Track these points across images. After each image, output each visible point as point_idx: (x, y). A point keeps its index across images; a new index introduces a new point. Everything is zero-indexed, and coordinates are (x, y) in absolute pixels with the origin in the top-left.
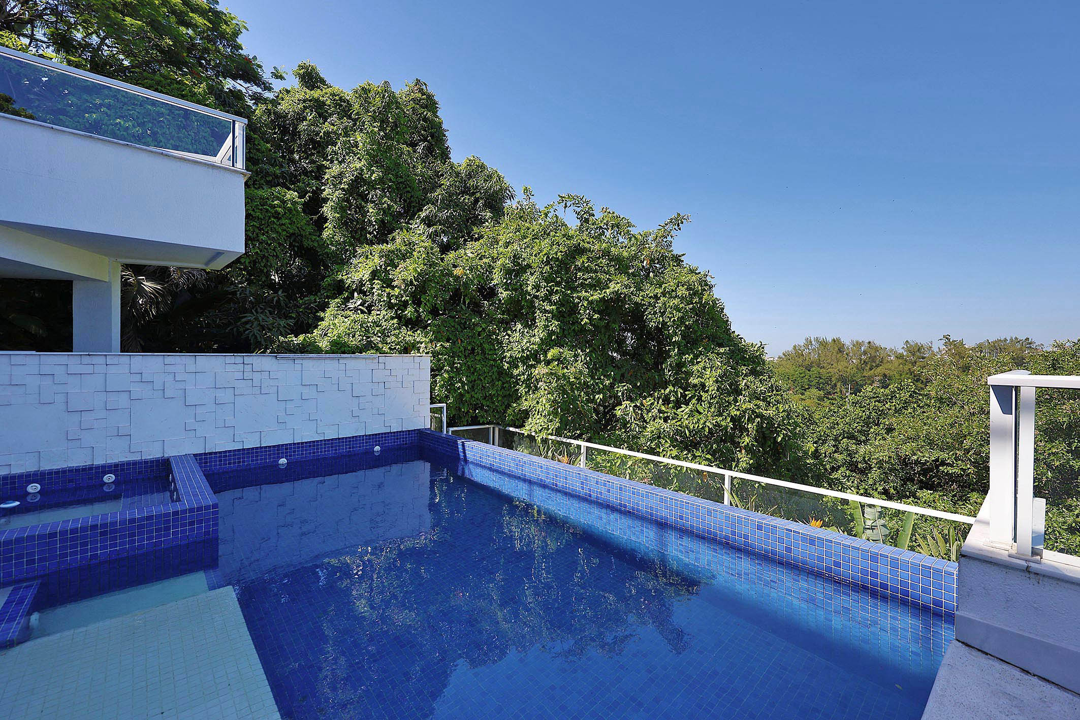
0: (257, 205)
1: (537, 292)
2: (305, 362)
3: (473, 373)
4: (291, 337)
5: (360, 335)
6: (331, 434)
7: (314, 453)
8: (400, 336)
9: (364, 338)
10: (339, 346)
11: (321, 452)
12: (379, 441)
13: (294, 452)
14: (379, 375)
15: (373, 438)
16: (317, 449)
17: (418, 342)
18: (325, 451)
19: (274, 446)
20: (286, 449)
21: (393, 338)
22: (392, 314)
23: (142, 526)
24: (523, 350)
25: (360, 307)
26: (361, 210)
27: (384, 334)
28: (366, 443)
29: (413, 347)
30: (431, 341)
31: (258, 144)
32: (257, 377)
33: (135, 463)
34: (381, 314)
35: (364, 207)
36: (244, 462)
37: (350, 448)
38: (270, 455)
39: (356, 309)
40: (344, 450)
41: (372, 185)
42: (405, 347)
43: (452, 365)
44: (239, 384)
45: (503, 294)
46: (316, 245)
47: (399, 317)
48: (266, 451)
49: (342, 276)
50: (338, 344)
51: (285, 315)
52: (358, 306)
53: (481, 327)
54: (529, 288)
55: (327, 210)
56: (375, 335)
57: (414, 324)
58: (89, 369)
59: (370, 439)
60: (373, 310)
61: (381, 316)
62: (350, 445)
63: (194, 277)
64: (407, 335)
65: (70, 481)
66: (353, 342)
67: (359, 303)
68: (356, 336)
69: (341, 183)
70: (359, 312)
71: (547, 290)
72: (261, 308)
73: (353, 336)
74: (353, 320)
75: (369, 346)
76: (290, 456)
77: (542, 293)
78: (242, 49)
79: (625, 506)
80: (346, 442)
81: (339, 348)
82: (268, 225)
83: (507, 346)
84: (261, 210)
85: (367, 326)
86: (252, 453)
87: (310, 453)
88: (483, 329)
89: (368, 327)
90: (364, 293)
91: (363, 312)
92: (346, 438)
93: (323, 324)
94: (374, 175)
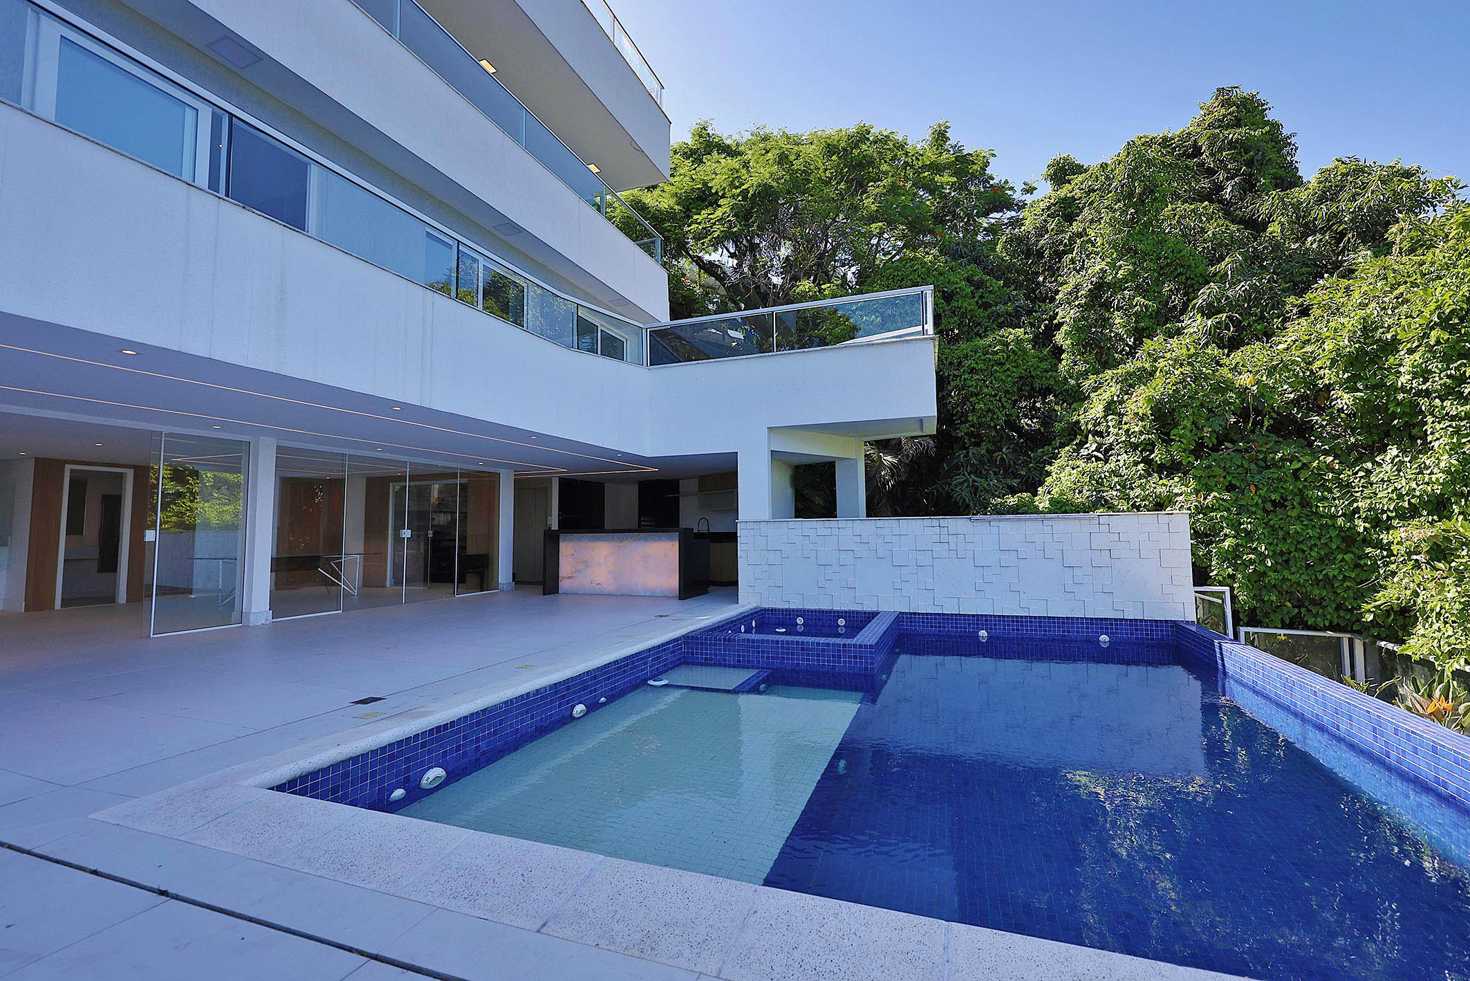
0: (980, 356)
1: (1424, 383)
2: (1002, 524)
3: (1285, 539)
4: (1008, 498)
5: (1089, 490)
6: (1037, 611)
7: (1018, 630)
8: (1148, 487)
9: (1094, 493)
10: (1059, 506)
11: (1027, 630)
12: (1107, 629)
13: (995, 625)
14: (1101, 541)
15: (1097, 624)
16: (1022, 626)
17: (1177, 495)
18: (1031, 630)
19: (973, 616)
20: (986, 621)
21: (1138, 491)
22: (1135, 458)
23: (823, 650)
24: (1400, 497)
25: (1095, 453)
26: (1105, 322)
27: (1125, 486)
28: (1087, 628)
29: (1170, 502)
30: (1197, 492)
31: (991, 285)
32: (952, 539)
33: (857, 612)
34: (1123, 460)
35: (1108, 319)
36: (944, 627)
37: (1064, 631)
38: (969, 624)
39: (1089, 458)
40: (1057, 632)
41: (1118, 286)
42: (1157, 502)
43: (1236, 526)
44: (937, 548)
45: (1344, 399)
46: (1052, 382)
47: (1147, 461)
48: (965, 620)
49: (1079, 415)
50: (1058, 503)
51: (1013, 474)
52: (1093, 451)
53: (1299, 461)
54: (1403, 379)
55: (1059, 338)
56: (1112, 488)
57: (1170, 469)
58: (828, 532)
59: (1092, 624)
60: (1111, 455)
61: (1121, 463)
62: (1063, 627)
63: (921, 446)
64: (1160, 486)
65: (819, 619)
66: (1078, 499)
67: (1094, 447)
68: (1084, 491)
69: (1077, 298)
70: (1093, 459)
71: (1449, 377)
72: (986, 470)
73: (1080, 492)
74: (1081, 472)
75: (1100, 502)
76: (991, 629)
77: (1438, 381)
78: (993, 179)
79: (1445, 785)
80: (1058, 623)
81: (1061, 507)
82: (992, 375)
83: (1362, 491)
84: (984, 360)
85: (1100, 478)
86: (952, 619)
87: (1013, 630)
88: (1304, 465)
89: (1102, 479)
90: (1100, 434)
91: (1098, 459)
92: (1058, 618)
93: (1049, 480)
94: (1121, 272)
